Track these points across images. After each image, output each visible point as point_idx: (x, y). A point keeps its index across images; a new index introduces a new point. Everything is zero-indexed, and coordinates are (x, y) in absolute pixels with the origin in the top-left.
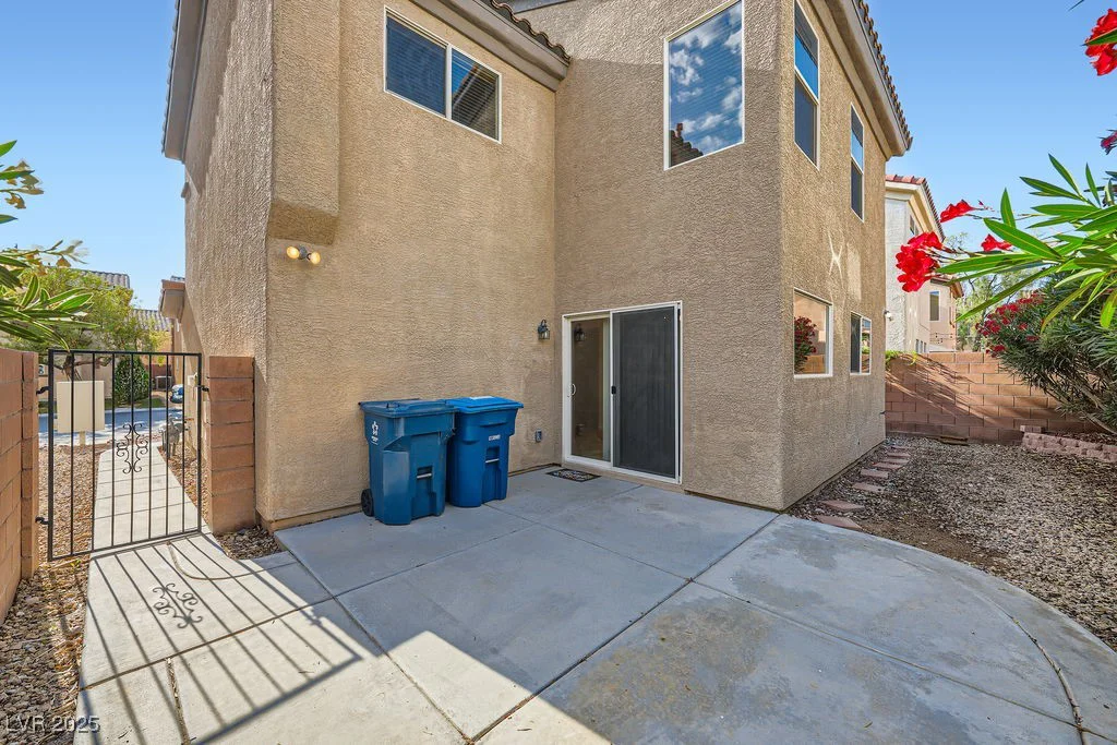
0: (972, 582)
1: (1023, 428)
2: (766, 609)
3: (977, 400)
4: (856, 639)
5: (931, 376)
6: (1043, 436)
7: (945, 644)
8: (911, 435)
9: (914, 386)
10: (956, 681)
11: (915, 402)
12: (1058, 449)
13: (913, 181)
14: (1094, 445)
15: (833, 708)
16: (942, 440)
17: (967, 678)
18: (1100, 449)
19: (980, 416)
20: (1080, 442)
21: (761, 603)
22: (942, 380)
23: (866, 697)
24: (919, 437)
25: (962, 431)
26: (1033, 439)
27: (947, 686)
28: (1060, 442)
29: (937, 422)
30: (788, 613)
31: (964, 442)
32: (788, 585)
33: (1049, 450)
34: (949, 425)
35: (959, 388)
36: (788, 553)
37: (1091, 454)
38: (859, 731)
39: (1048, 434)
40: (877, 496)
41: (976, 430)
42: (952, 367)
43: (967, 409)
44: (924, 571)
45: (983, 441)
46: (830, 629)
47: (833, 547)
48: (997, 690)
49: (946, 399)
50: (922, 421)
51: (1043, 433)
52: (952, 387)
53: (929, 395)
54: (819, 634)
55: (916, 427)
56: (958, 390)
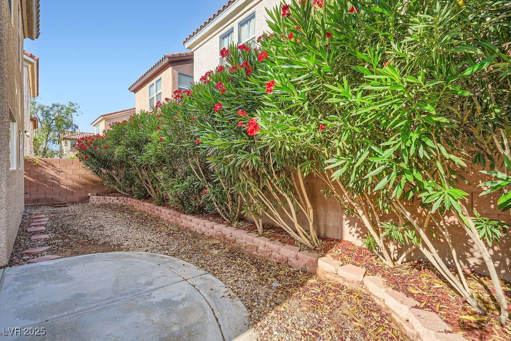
0: (129, 256)
1: (89, 194)
2: (62, 316)
3: (70, 182)
4: (116, 299)
5: (47, 171)
6: (98, 197)
7: (143, 280)
8: (35, 205)
9: (37, 177)
10: (156, 289)
11: (38, 186)
12: (104, 202)
13: (31, 56)
14: (116, 198)
15: (137, 327)
16: (53, 205)
17: (157, 286)
18: (118, 199)
19: (71, 190)
20: (112, 197)
21: (55, 316)
22: (52, 173)
23: (142, 314)
24: (40, 206)
25: (63, 200)
26: (94, 199)
27: (157, 292)
28: (104, 198)
29: (50, 197)
30: (77, 310)
31: (65, 205)
32: (59, 299)
33: (101, 202)
34: (57, 197)
35: (61, 177)
36: (39, 284)
37: (116, 201)
38: (152, 326)
39: (99, 196)
40: (50, 239)
41: (70, 198)
42: (58, 166)
43: (65, 187)
44: (110, 260)
45: (73, 203)
46: (103, 302)
47: (61, 270)
48: (166, 284)
49: (54, 184)
50: (42, 196)
51: (97, 195)
52: (57, 176)
53: (45, 182)
54: (101, 307)
55: (38, 200)
56: (61, 178)
